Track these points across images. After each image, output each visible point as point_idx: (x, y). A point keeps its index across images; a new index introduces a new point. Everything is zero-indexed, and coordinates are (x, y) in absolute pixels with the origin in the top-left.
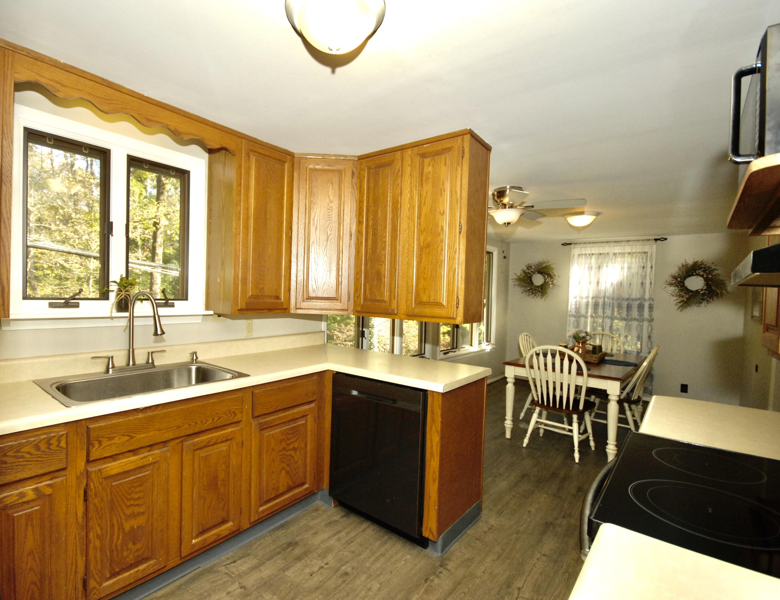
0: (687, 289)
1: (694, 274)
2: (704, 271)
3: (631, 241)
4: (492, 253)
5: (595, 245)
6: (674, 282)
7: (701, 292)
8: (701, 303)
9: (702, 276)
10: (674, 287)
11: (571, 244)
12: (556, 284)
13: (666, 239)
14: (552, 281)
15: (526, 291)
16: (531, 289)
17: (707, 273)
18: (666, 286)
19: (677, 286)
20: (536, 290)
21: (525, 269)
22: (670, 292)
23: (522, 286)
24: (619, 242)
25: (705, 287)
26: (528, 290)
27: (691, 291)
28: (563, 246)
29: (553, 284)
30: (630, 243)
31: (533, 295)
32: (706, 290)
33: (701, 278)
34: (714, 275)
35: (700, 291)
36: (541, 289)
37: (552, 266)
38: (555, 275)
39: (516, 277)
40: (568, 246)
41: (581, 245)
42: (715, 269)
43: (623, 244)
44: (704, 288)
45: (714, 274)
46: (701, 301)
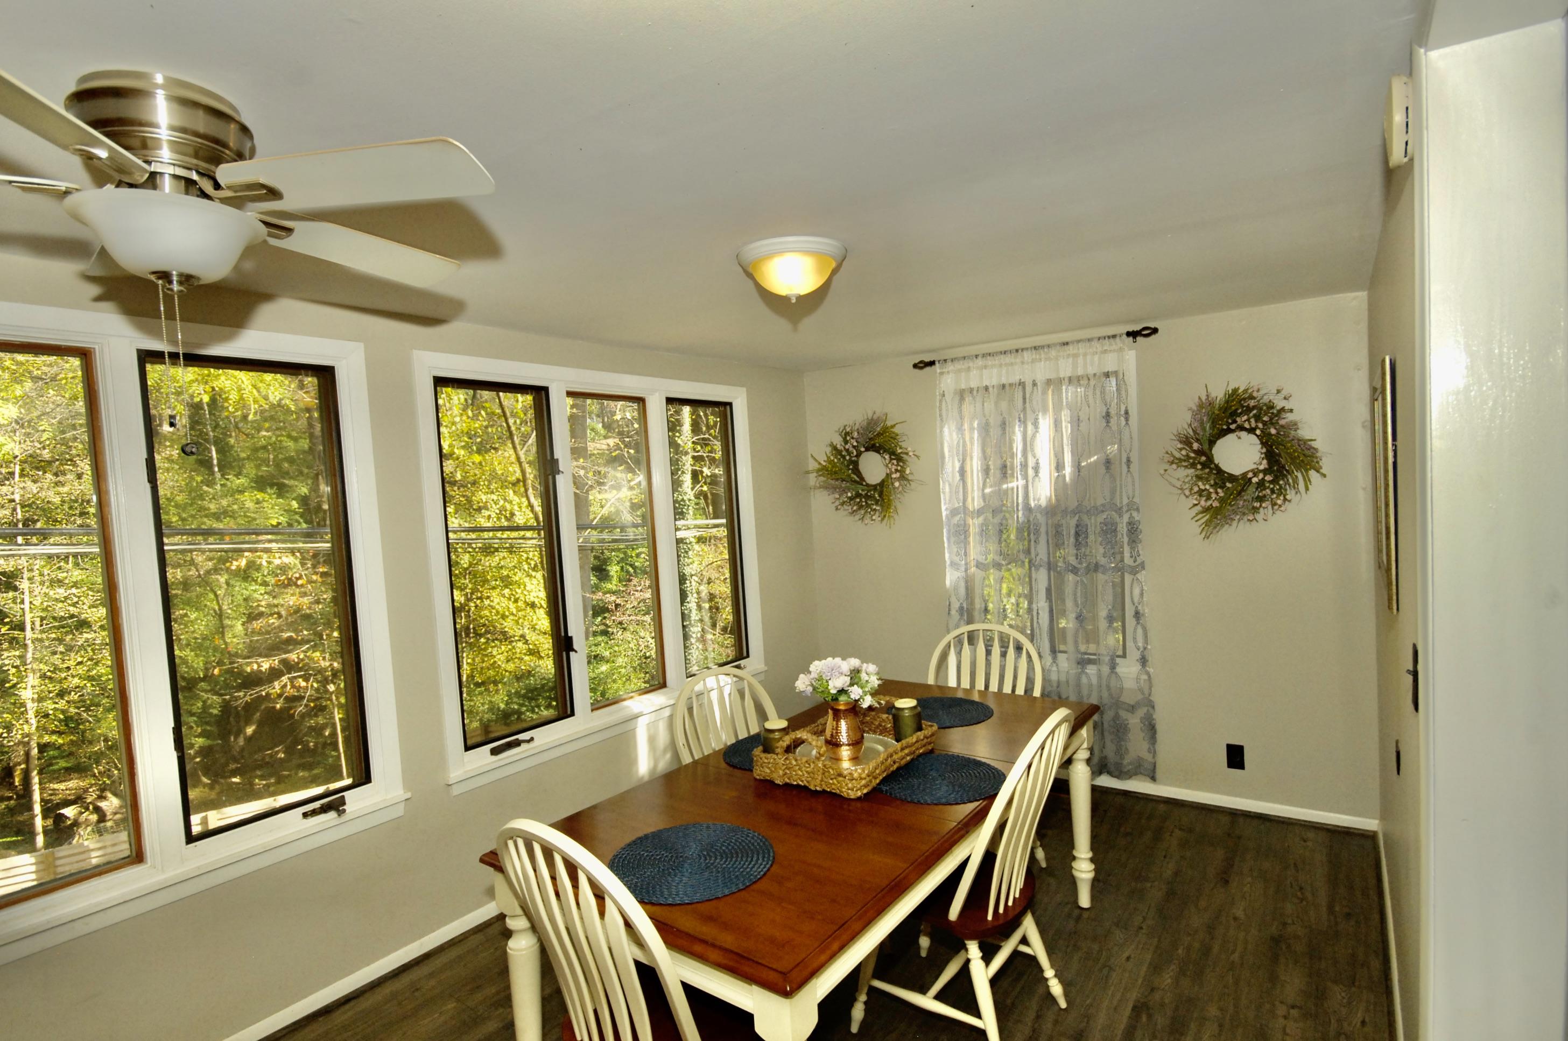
0: (1219, 471)
1: (1233, 427)
2: (1258, 418)
3: (1073, 342)
4: (730, 404)
5: (990, 361)
6: (1184, 452)
7: (1255, 480)
8: (1255, 510)
9: (1251, 431)
10: (1186, 467)
11: (932, 363)
12: (910, 477)
13: (1155, 331)
14: (902, 472)
15: (843, 504)
16: (858, 495)
17: (1265, 423)
18: (1167, 466)
19: (1193, 466)
20: (867, 497)
21: (838, 441)
22: (1178, 484)
23: (834, 489)
24: (1043, 347)
25: (1265, 462)
26: (851, 499)
27: (1232, 478)
28: (917, 371)
29: (903, 477)
30: (1071, 349)
31: (863, 512)
32: (1265, 472)
33: (1253, 439)
34: (1282, 426)
35: (1250, 475)
36: (881, 495)
37: (896, 430)
38: (907, 454)
39: (817, 466)
40: (928, 369)
41: (959, 365)
42: (1283, 409)
43: (1053, 353)
44: (1262, 467)
45: (1282, 422)
46: (1257, 504)
